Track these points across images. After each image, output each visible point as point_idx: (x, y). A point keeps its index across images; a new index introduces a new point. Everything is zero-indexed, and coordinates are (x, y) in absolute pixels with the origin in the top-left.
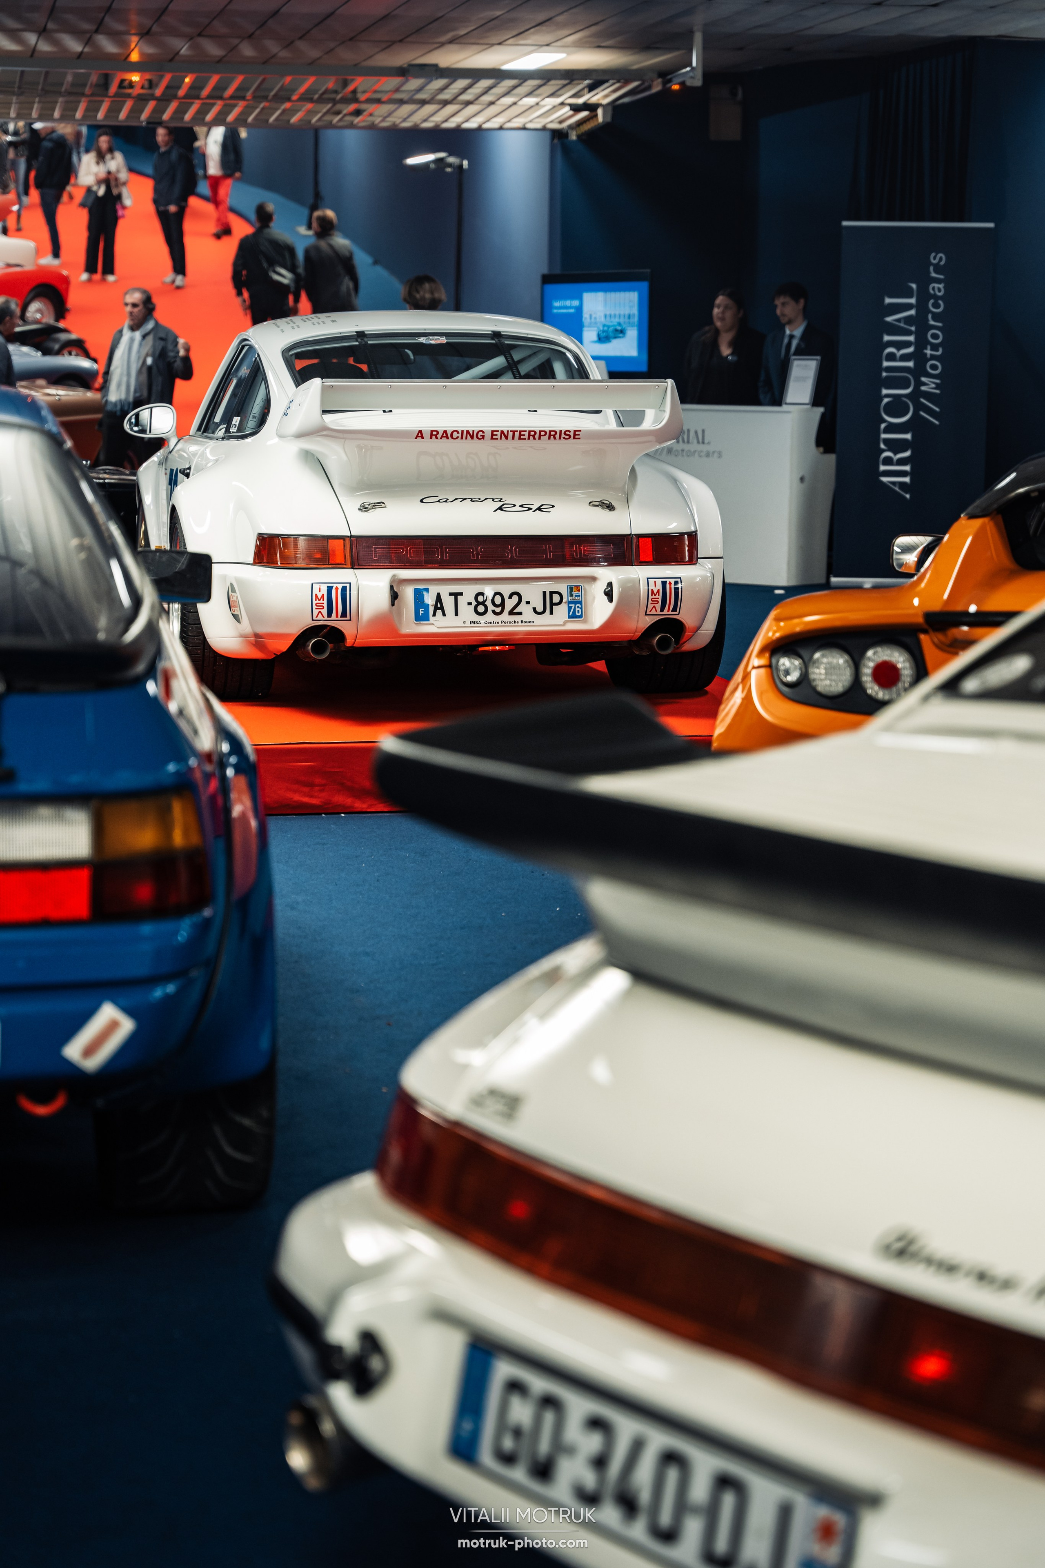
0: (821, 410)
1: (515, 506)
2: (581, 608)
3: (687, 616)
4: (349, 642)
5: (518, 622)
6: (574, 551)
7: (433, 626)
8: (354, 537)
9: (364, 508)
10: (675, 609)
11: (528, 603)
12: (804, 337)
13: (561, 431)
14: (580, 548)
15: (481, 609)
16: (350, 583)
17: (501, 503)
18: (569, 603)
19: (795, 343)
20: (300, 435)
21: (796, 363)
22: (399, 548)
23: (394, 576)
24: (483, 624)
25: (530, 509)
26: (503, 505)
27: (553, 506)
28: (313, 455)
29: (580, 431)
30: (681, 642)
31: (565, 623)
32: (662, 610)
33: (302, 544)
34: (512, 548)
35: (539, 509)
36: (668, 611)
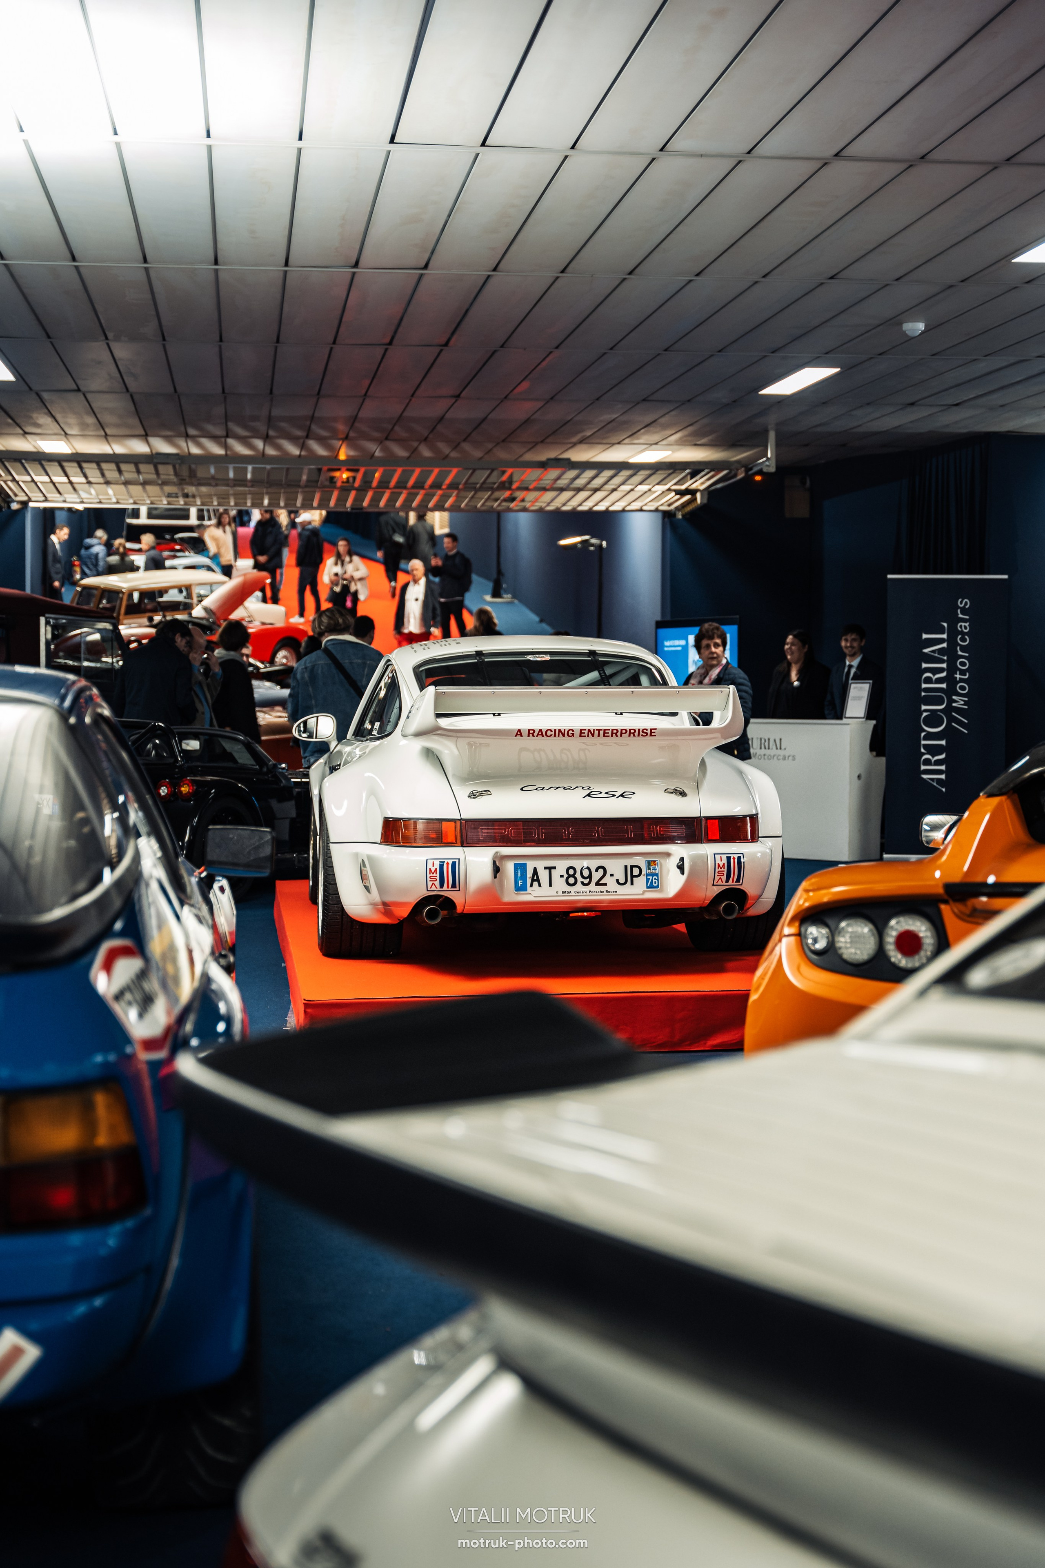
0: (874, 722)
1: (601, 793)
2: (658, 880)
3: (749, 886)
4: (459, 909)
5: (603, 892)
6: (652, 831)
7: (530, 895)
8: (464, 820)
9: (473, 796)
10: (738, 880)
11: (612, 875)
12: (859, 667)
13: (639, 730)
14: (656, 829)
15: (571, 881)
16: (459, 859)
17: (590, 791)
18: (647, 875)
19: (853, 671)
20: (418, 734)
21: (853, 686)
22: (502, 829)
23: (497, 853)
24: (573, 893)
25: (614, 796)
26: (592, 792)
27: (634, 793)
28: (433, 752)
29: (656, 729)
30: (745, 909)
31: (644, 892)
32: (727, 881)
33: (420, 826)
34: (598, 828)
35: (622, 795)
36: (733, 882)
